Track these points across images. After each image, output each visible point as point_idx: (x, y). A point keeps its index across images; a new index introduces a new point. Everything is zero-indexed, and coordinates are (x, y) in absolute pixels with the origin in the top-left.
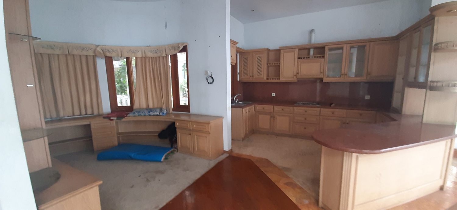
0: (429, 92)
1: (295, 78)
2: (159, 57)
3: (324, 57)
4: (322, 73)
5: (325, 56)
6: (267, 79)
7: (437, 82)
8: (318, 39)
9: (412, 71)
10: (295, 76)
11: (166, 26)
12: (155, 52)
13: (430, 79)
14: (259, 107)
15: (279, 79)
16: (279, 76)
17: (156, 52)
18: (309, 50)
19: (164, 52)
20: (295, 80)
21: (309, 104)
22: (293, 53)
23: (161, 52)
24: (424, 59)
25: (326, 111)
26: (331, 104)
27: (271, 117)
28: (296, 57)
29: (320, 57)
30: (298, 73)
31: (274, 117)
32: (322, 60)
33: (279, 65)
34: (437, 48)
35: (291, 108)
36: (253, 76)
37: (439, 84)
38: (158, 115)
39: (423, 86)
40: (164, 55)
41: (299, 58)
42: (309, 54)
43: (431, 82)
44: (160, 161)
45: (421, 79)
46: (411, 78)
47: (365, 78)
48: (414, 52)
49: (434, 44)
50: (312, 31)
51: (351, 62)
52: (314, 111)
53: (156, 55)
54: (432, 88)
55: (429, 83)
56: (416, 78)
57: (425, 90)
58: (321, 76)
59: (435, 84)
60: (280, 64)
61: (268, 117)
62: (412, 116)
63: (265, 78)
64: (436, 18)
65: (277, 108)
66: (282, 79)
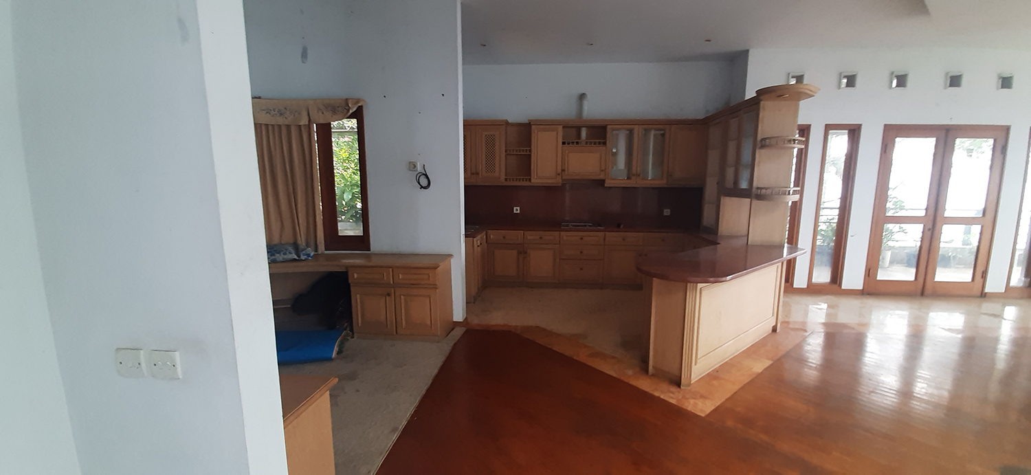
0: (755, 202)
1: (559, 177)
2: (288, 127)
3: (605, 143)
4: (602, 171)
5: (608, 143)
6: (506, 180)
7: (766, 189)
8: (595, 110)
9: (730, 172)
10: (559, 174)
11: (304, 55)
12: (278, 115)
13: (755, 184)
14: (494, 235)
15: (530, 180)
16: (530, 174)
17: (281, 114)
18: (578, 129)
19: (305, 114)
20: (558, 181)
21: (585, 226)
22: (555, 133)
23: (296, 114)
24: (746, 157)
25: (613, 237)
26: (619, 226)
27: (519, 253)
28: (560, 141)
29: (600, 143)
30: (563, 170)
31: (526, 253)
32: (602, 148)
33: (528, 153)
34: (764, 144)
35: (556, 233)
36: (478, 174)
37: (769, 192)
38: (295, 260)
39: (746, 194)
40: (304, 121)
41: (564, 143)
42: (579, 136)
43: (758, 188)
44: (330, 359)
45: (744, 185)
46: (729, 183)
47: (665, 181)
48: (732, 146)
49: (759, 137)
50: (582, 97)
51: (645, 154)
52: (594, 237)
53: (281, 121)
54: (759, 197)
55: (754, 190)
56: (736, 182)
57: (749, 200)
58: (602, 177)
59: (764, 191)
60: (530, 151)
61: (515, 252)
62: (731, 237)
63: (503, 177)
64: (762, 103)
65: (531, 236)
66: (535, 181)
